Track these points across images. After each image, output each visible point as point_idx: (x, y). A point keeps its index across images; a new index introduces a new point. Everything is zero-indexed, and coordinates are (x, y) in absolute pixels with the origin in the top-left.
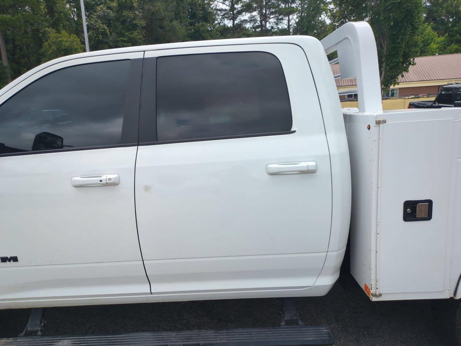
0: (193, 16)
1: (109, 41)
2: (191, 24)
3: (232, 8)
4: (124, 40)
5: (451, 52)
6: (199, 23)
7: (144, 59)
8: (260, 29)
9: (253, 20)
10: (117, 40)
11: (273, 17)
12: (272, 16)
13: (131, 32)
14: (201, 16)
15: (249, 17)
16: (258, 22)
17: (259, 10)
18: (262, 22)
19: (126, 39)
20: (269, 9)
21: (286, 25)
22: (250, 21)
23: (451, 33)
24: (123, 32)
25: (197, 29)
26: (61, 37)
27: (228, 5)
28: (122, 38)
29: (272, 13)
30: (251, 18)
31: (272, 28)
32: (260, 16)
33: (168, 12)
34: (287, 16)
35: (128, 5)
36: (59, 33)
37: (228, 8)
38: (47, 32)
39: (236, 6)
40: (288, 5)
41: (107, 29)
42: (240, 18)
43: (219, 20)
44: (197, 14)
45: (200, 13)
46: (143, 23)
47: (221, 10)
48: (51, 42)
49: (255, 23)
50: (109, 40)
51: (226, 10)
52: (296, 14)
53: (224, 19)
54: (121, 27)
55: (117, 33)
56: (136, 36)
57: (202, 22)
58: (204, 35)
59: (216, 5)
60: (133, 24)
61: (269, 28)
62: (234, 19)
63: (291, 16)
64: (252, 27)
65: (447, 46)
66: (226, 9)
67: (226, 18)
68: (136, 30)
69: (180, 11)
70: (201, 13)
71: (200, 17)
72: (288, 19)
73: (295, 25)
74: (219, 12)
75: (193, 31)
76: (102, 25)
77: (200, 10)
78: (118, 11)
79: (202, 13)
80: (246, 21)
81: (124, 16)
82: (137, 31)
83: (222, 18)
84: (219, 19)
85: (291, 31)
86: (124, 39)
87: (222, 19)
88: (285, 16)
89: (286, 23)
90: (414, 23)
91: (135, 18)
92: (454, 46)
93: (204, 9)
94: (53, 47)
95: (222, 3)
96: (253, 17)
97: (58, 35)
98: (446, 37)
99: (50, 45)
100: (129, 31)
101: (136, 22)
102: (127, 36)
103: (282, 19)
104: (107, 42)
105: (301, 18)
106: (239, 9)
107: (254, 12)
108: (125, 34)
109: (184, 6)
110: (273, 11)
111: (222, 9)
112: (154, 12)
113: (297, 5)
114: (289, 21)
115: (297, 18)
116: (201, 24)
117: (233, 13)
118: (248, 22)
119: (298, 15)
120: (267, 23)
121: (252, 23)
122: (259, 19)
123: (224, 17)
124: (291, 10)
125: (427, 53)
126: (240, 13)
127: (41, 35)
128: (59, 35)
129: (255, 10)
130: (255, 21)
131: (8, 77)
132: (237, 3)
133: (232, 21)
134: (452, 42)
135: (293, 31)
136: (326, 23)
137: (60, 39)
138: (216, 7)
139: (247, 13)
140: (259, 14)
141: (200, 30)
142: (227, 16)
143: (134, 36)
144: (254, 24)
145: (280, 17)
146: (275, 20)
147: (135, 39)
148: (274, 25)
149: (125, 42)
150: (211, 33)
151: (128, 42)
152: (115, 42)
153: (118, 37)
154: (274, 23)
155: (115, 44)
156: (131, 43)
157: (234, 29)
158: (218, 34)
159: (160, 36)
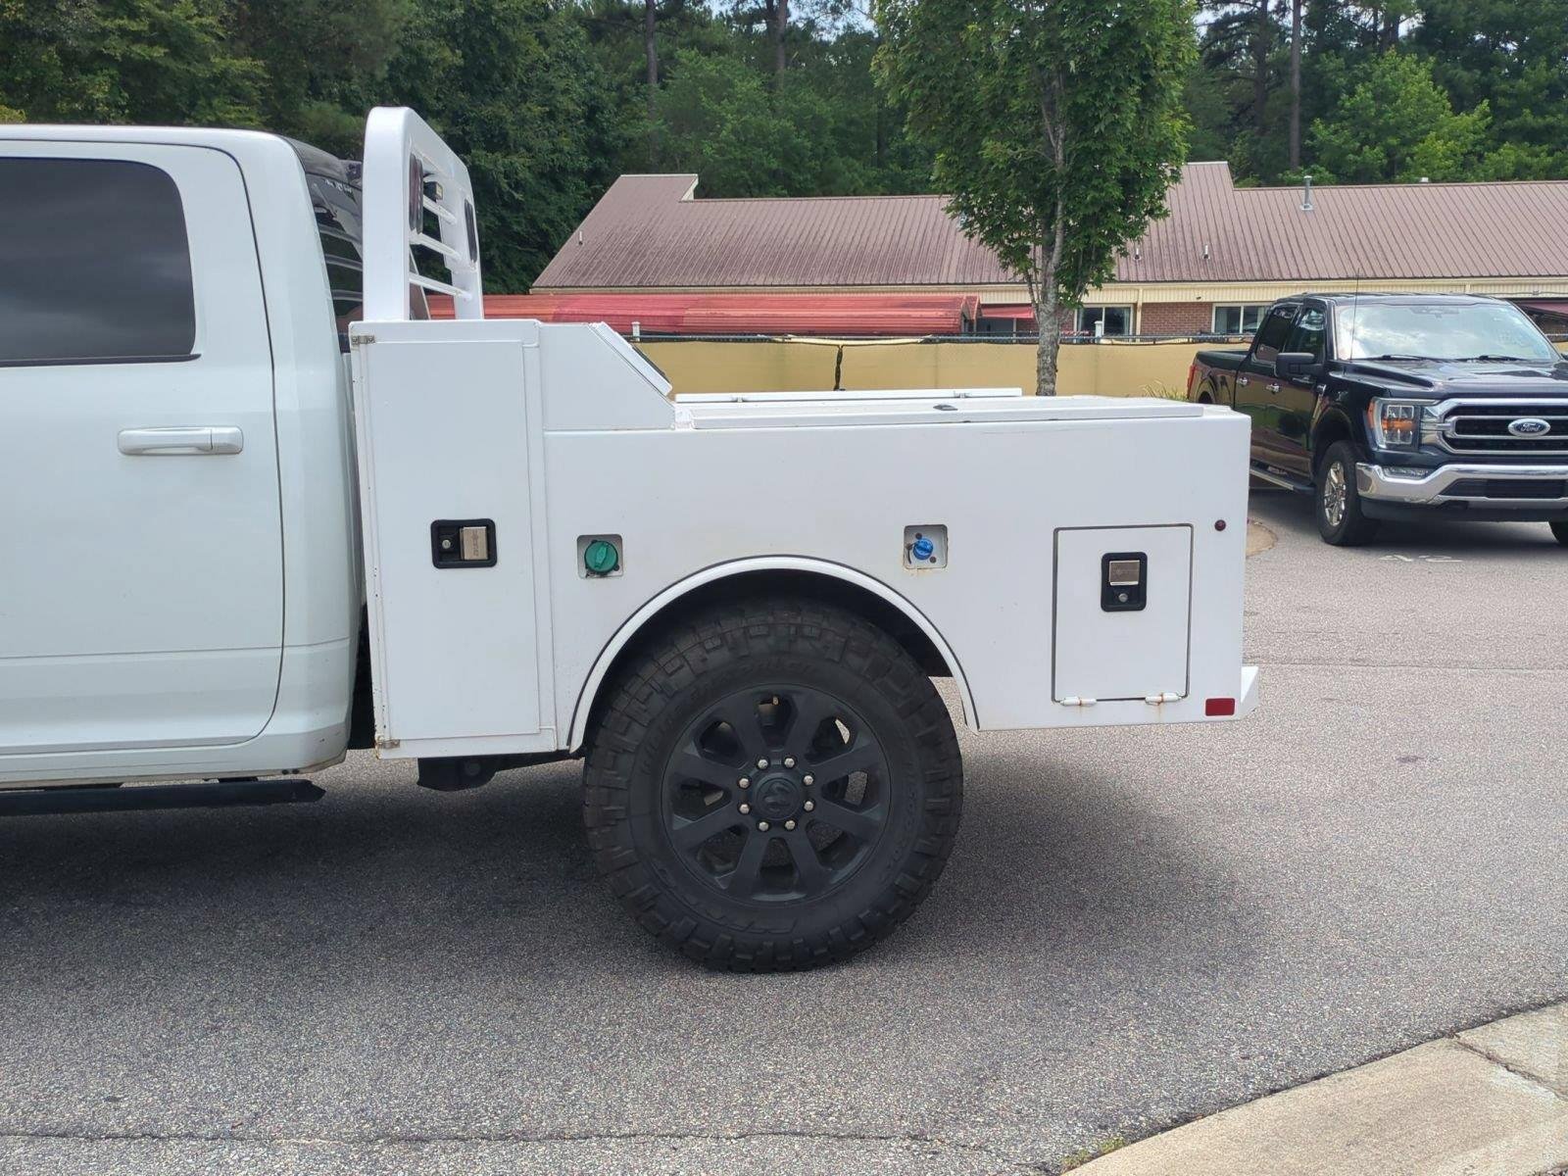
1: (63, 29)
4: (136, 29)
5: (1501, 177)
8: (764, 25)
10: (103, 29)
19: (141, 28)
23: (1501, 101)
28: (121, 22)
56: (189, 18)
58: (509, 33)
61: (799, 26)
64: (730, 13)
65: (1489, 150)
86: (134, 26)
90: (1153, 72)
92: (1509, 153)
98: (1485, 115)
102: (149, 14)
104: (52, 33)
125: (1412, 171)
134: (1502, 138)
141: (490, 11)
143: (177, 17)
147: (184, 29)
148: (817, 15)
149: (137, 37)
150: (545, 26)
151: (152, 43)
152: (91, 37)
153: (106, 17)
154: (815, 7)
155: (92, 44)
156: (165, 47)
157: (651, 18)
158: (576, 33)
159: (301, 25)
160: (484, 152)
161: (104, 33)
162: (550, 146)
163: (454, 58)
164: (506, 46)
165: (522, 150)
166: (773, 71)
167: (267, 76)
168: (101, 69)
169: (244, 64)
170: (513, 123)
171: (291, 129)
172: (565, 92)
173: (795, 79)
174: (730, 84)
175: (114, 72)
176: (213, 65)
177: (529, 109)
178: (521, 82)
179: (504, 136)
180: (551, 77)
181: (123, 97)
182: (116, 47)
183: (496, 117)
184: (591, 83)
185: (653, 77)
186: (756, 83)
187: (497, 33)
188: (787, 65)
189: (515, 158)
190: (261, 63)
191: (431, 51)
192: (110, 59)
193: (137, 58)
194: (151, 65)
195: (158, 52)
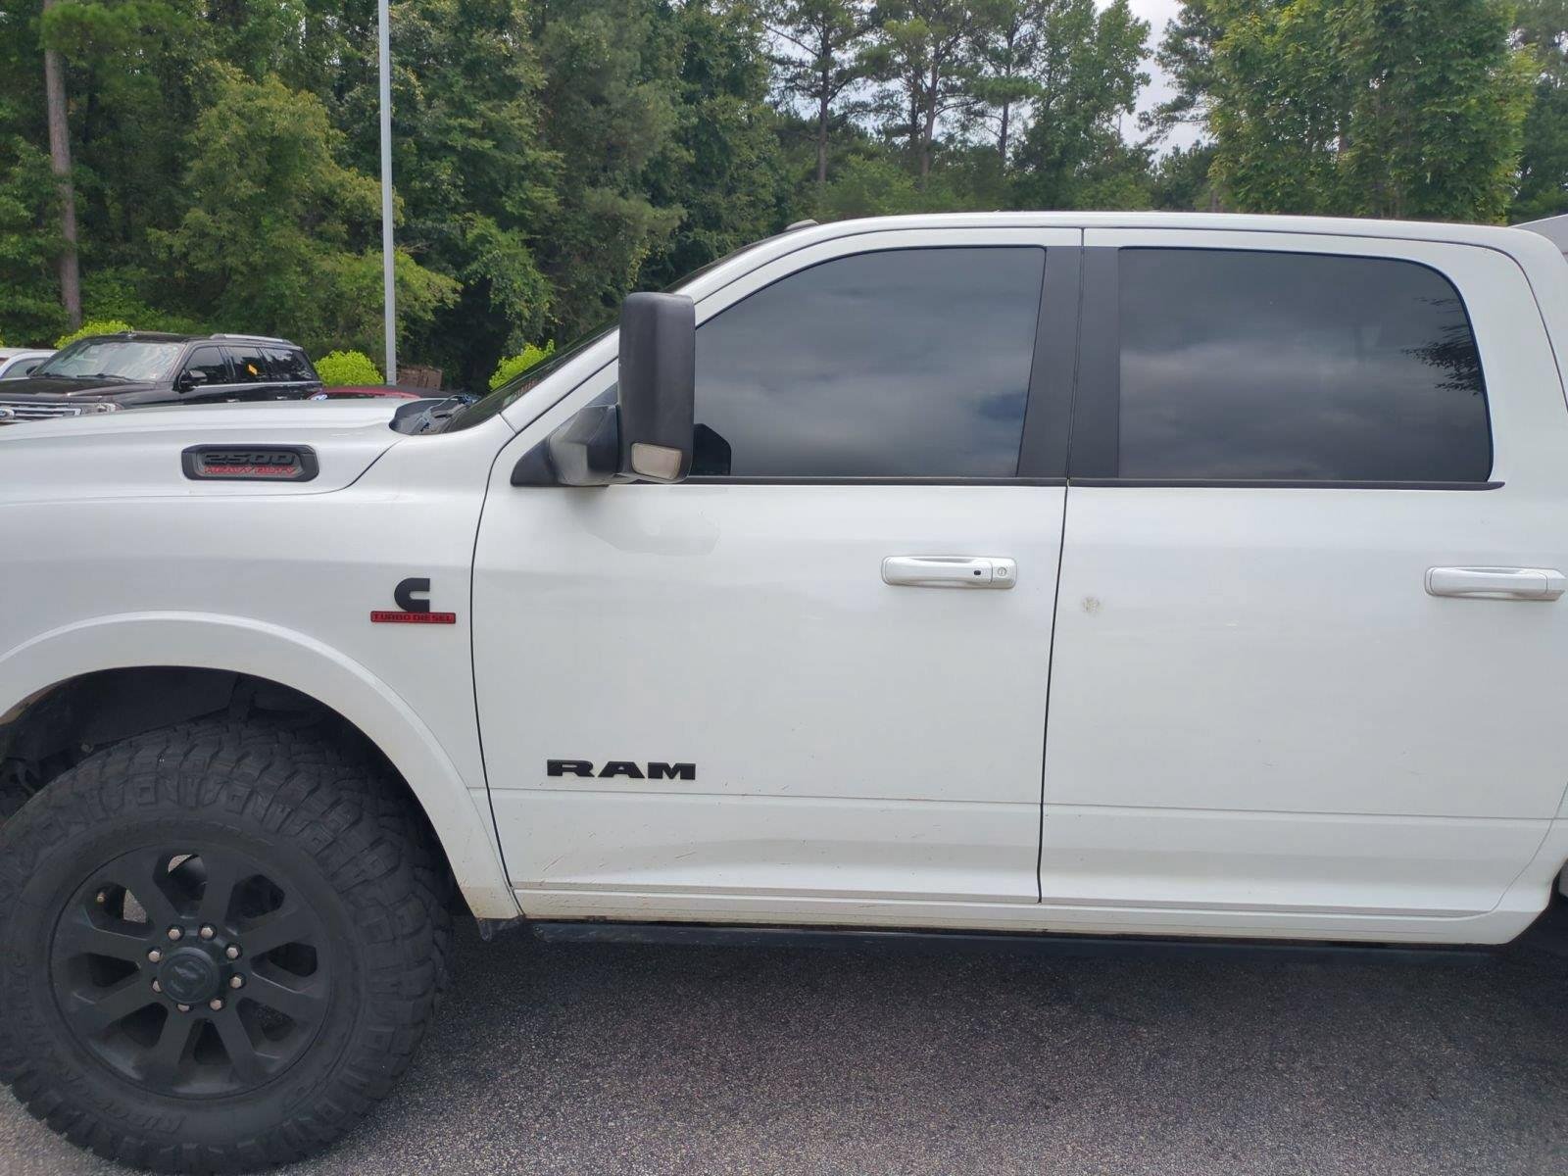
0: (696, 70)
1: (419, 125)
2: (689, 98)
3: (824, 59)
4: (471, 127)
6: (712, 96)
7: (1083, 250)
8: (907, 138)
9: (888, 106)
10: (449, 126)
11: (955, 106)
12: (951, 101)
13: (496, 102)
14: (724, 73)
15: (873, 96)
16: (905, 115)
17: (909, 74)
18: (916, 117)
19: (477, 126)
20: (947, 75)
21: (996, 134)
22: (879, 110)
24: (469, 98)
25: (708, 115)
26: (266, 96)
27: (811, 47)
28: (463, 121)
29: (952, 90)
30: (882, 98)
31: (951, 138)
32: (910, 96)
33: (624, 50)
34: (1000, 106)
35: (493, 12)
36: (260, 83)
37: (809, 58)
38: (213, 74)
39: (836, 54)
40: (1008, 69)
41: (417, 84)
42: (844, 94)
43: (776, 93)
44: (712, 68)
45: (720, 67)
46: (540, 78)
47: (785, 62)
48: (230, 108)
49: (893, 116)
50: (420, 121)
51: (801, 64)
52: (1031, 100)
53: (793, 90)
54: (462, 82)
55: (450, 102)
56: (513, 118)
57: (724, 95)
58: (728, 139)
59: (771, 44)
60: (505, 75)
61: (941, 139)
62: (825, 94)
63: (1012, 107)
64: (881, 128)
66: (803, 60)
67: (798, 90)
68: (512, 97)
69: (659, 49)
70: (723, 63)
71: (719, 76)
72: (1001, 117)
73: (1023, 138)
74: (779, 68)
75: (695, 120)
76: (402, 70)
77: (722, 54)
78: (455, 30)
79: (727, 66)
80: (862, 108)
81: (479, 47)
82: (515, 103)
83: (786, 88)
84: (776, 91)
85: (1009, 155)
86: (472, 124)
87: (787, 92)
88: (994, 104)
89: (995, 129)
91: (514, 59)
93: (734, 53)
94: (234, 127)
95: (792, 40)
96: (891, 96)
97: (253, 87)
99: (224, 121)
100: (489, 99)
101: (518, 71)
102: (482, 115)
103: (982, 114)
104: (410, 127)
105: (1045, 118)
106: (846, 66)
107: (893, 80)
108: (473, 107)
109: (671, 35)
110: (959, 83)
111: (789, 59)
112: (578, 47)
113: (1034, 72)
114: (1005, 122)
115: (1033, 116)
116: (720, 99)
117: (825, 78)
118: (870, 111)
119: (1036, 106)
120: (936, 120)
121: (884, 116)
122: (907, 105)
123: (793, 85)
124: (1018, 88)
126: (846, 77)
127: (190, 82)
128: (259, 87)
129: (897, 75)
130: (895, 109)
131: (66, 211)
132: (839, 44)
133: (818, 101)
135: (1016, 154)
136: (1121, 140)
137: (261, 103)
138: (771, 51)
139: (870, 82)
140: (908, 90)
141: (715, 120)
142: (806, 84)
143: (504, 119)
144: (888, 121)
145: (977, 107)
146: (959, 116)
147: (507, 128)
148: (956, 130)
149: (472, 133)
150: (751, 134)
151: (482, 137)
152: (440, 132)
153: (450, 116)
154: (955, 125)
155: (440, 137)
156: (493, 140)
157: (824, 130)
158: (773, 140)
159: (590, 128)
160: (703, 231)
161: (448, 130)
162: (751, 227)
163: (689, 156)
164: (725, 149)
165: (731, 231)
166: (920, 174)
167: (564, 166)
168: (445, 157)
169: (546, 156)
170: (726, 209)
171: (574, 209)
172: (764, 186)
173: (937, 181)
174: (887, 184)
175: (455, 159)
176: (528, 155)
177: (739, 198)
178: (732, 177)
179: (719, 218)
180: (755, 175)
181: (460, 179)
182: (458, 140)
183: (714, 203)
184: (782, 179)
185: (823, 176)
186: (909, 183)
187: (719, 139)
188: (930, 169)
189: (726, 236)
190: (561, 155)
191: (672, 150)
192: (452, 149)
193: (472, 148)
194: (481, 155)
195: (488, 144)
